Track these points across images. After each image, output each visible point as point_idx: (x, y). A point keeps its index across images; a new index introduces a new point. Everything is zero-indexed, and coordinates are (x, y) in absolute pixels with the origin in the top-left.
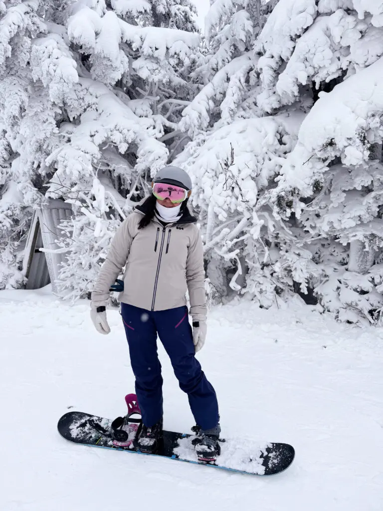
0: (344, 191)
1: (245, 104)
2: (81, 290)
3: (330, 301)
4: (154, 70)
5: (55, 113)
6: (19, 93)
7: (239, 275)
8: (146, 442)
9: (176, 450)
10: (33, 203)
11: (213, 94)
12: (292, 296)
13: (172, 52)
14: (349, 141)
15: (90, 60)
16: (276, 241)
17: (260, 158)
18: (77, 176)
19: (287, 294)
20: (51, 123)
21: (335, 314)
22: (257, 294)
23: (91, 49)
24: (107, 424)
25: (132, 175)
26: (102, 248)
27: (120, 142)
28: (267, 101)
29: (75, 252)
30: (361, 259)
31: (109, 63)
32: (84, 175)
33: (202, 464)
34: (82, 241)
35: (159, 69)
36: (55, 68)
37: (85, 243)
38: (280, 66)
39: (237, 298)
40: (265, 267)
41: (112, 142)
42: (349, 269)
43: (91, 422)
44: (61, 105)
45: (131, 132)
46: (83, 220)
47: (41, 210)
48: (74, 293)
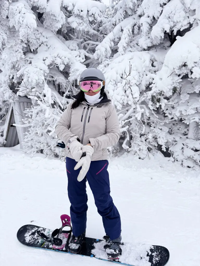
0: (188, 94)
1: (132, 44)
2: (37, 148)
3: (178, 155)
4: (80, 23)
5: (23, 46)
6: (2, 34)
7: (128, 140)
8: (74, 246)
9: (93, 251)
10: (9, 98)
11: (114, 38)
12: (157, 152)
13: (90, 13)
14: (195, 64)
15: (43, 16)
16: (148, 121)
17: (141, 74)
18: (35, 83)
19: (154, 151)
20: (20, 52)
21: (180, 163)
22: (138, 151)
23: (44, 10)
24: (49, 232)
25: (66, 83)
26: (49, 125)
27: (60, 64)
28: (145, 42)
29: (33, 126)
30: (195, 132)
31: (54, 18)
32: (39, 83)
33: (110, 261)
34: (38, 120)
35: (83, 23)
36: (23, 19)
37: (40, 121)
38: (153, 22)
39: (126, 153)
40: (142, 136)
41: (56, 64)
42: (189, 137)
43: (38, 232)
44: (26, 42)
45: (67, 58)
46: (39, 108)
47: (14, 103)
48: (33, 149)
